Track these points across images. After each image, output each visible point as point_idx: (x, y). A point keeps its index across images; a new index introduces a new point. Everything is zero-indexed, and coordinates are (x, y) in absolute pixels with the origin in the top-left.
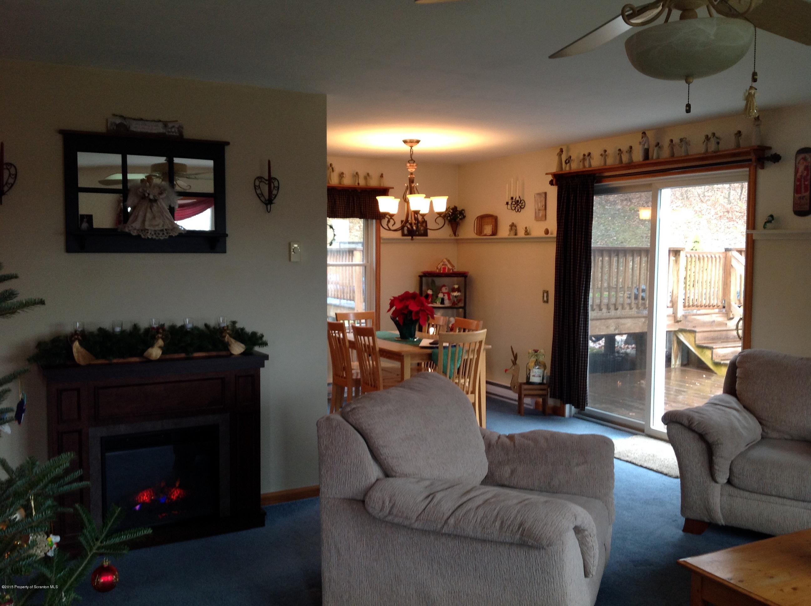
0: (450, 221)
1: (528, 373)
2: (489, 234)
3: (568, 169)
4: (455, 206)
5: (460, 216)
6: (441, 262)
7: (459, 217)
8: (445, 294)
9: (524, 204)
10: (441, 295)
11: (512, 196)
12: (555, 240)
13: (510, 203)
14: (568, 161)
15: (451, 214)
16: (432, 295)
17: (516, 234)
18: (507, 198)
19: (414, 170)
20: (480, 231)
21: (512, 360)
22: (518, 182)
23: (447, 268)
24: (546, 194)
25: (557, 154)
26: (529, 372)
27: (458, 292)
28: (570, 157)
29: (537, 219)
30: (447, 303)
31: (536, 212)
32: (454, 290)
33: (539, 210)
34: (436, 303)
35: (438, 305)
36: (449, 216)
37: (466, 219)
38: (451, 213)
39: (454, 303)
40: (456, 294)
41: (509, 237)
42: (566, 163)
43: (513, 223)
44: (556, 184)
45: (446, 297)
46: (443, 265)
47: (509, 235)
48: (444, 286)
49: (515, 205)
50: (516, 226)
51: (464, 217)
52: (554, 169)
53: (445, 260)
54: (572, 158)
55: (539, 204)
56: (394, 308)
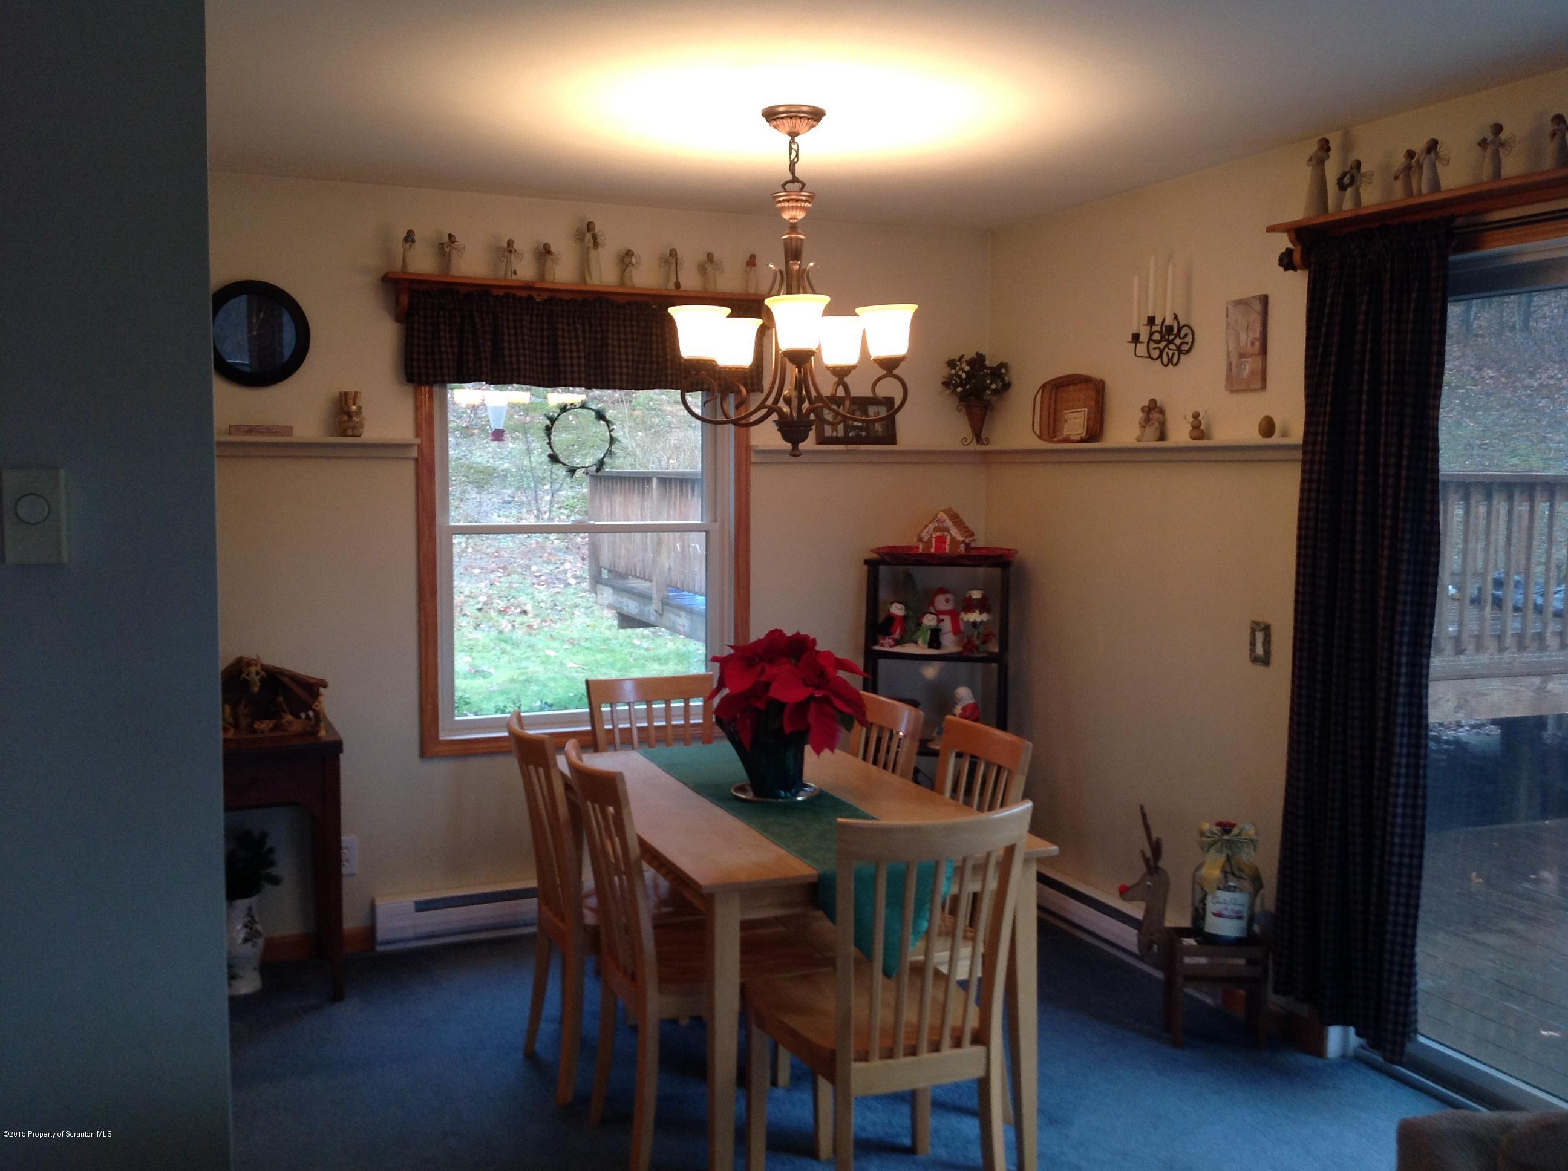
0: (964, 398)
1: (1199, 896)
2: (1078, 438)
3: (1348, 205)
4: (977, 354)
5: (992, 383)
6: (932, 521)
7: (988, 387)
8: (942, 617)
9: (1190, 337)
10: (929, 621)
11: (1151, 314)
12: (1299, 455)
13: (1144, 337)
14: (1350, 178)
15: (964, 376)
16: (905, 618)
17: (1162, 437)
18: (1135, 321)
19: (800, 215)
20: (1050, 428)
21: (1143, 854)
22: (1170, 267)
23: (949, 537)
24: (1265, 300)
25: (1310, 160)
26: (1201, 895)
27: (981, 613)
28: (1358, 165)
29: (1235, 384)
30: (950, 643)
31: (1230, 364)
32: (969, 606)
33: (1241, 356)
34: (916, 642)
35: (920, 648)
36: (962, 385)
37: (1013, 391)
38: (967, 373)
39: (968, 646)
40: (975, 617)
41: (1141, 445)
42: (1342, 186)
43: (1153, 401)
44: (1305, 265)
45: (947, 625)
46: (936, 530)
47: (1139, 440)
48: (942, 591)
49: (1159, 342)
50: (1162, 411)
51: (1007, 386)
52: (1297, 210)
53: (942, 515)
54: (1362, 170)
55: (1243, 337)
56: (726, 691)
